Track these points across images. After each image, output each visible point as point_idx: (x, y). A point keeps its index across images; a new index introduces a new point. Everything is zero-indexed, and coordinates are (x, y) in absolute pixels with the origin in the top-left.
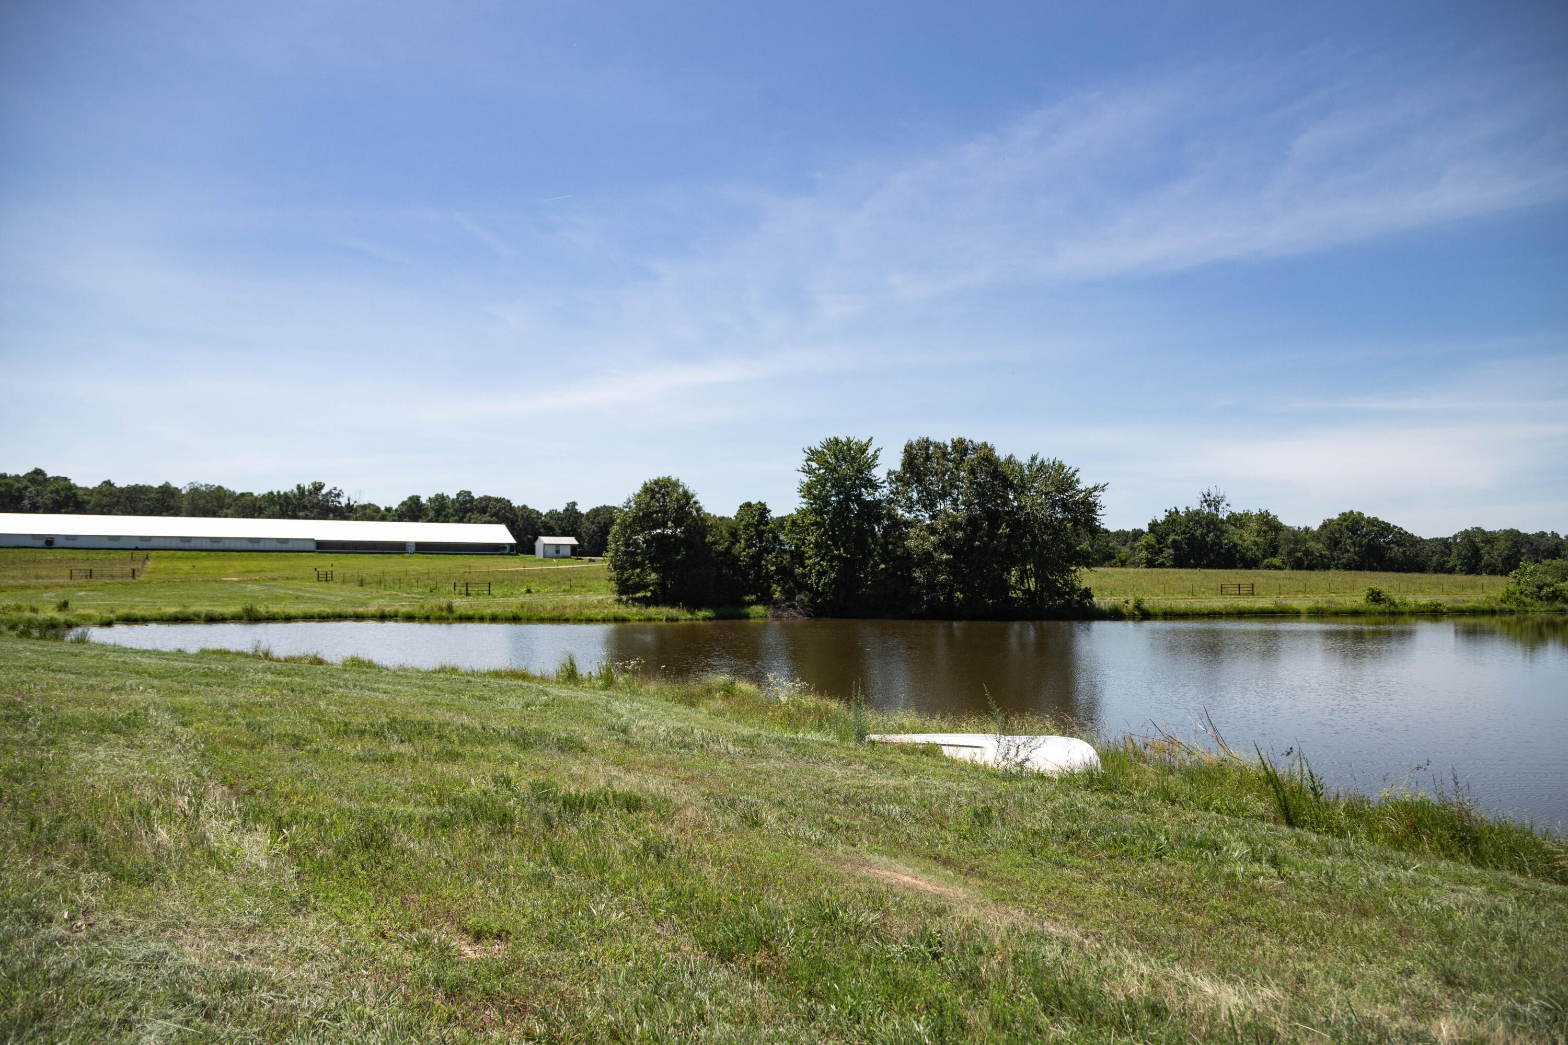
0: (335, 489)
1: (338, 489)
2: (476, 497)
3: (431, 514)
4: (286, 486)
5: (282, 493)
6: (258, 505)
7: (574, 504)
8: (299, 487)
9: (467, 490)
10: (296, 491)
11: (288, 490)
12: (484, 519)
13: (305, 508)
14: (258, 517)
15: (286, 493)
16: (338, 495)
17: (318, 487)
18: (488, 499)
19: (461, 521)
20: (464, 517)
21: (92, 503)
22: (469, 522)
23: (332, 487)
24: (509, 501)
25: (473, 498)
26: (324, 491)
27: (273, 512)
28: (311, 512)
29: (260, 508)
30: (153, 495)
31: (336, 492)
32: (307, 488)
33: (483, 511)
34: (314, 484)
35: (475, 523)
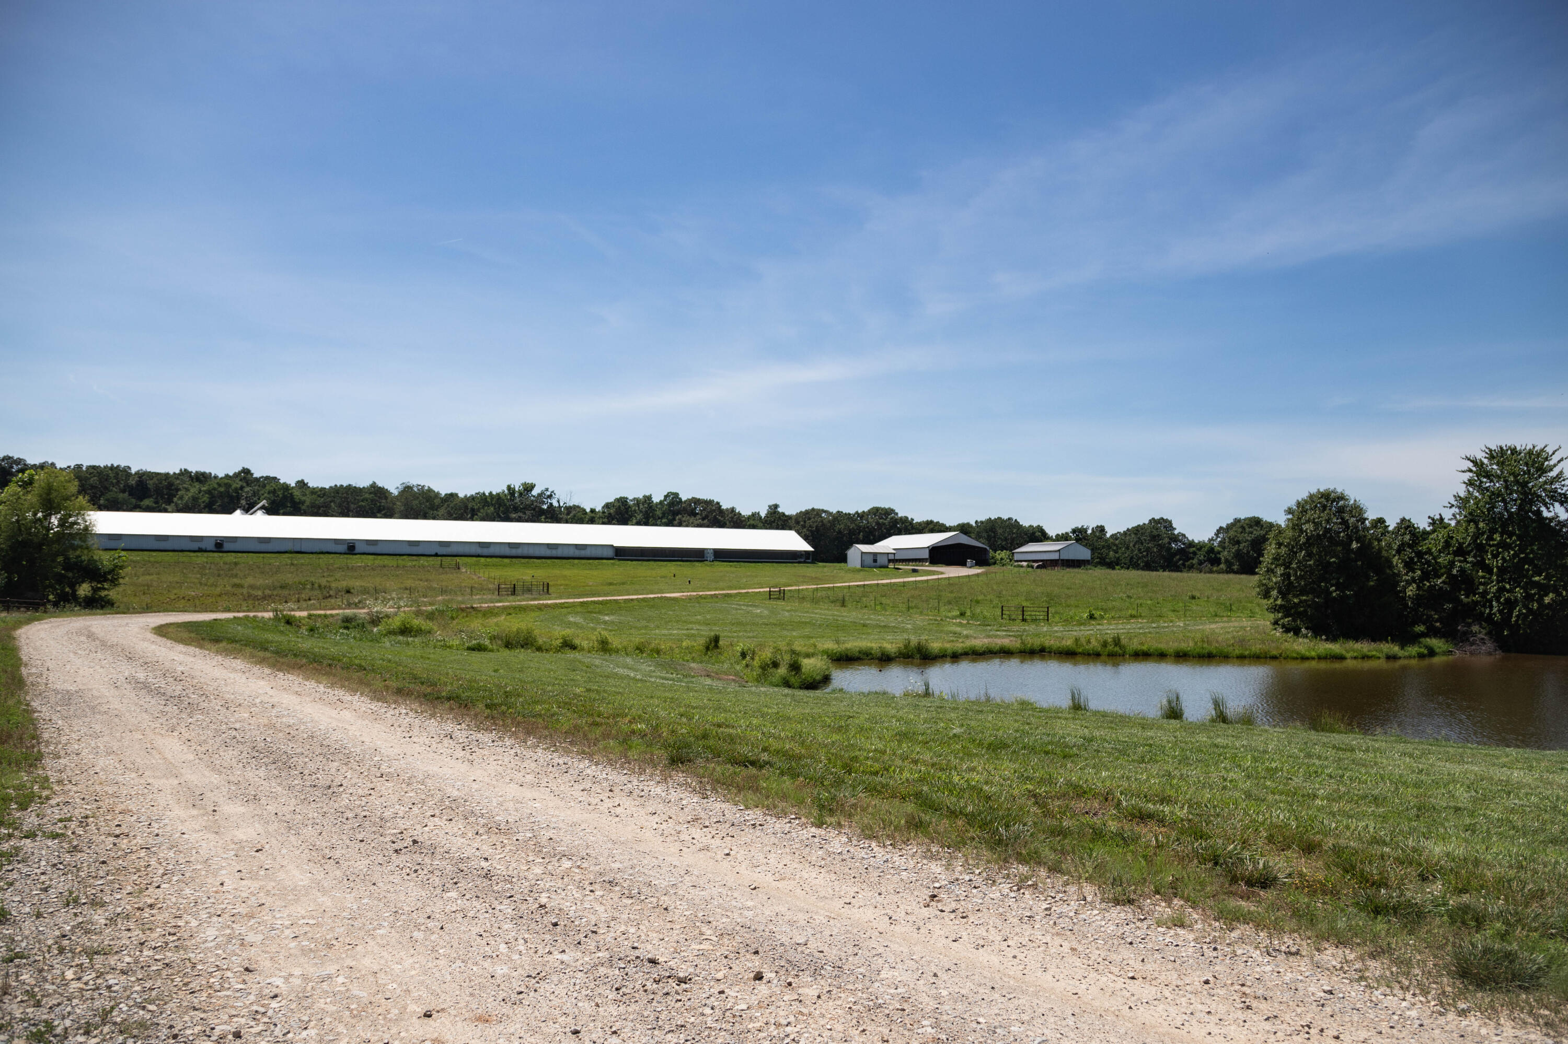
0: (547, 490)
1: (550, 490)
2: (683, 499)
3: (639, 517)
4: (497, 487)
5: (494, 493)
6: (470, 506)
7: (776, 506)
8: (509, 487)
9: (674, 491)
10: (506, 491)
11: (499, 491)
12: (696, 522)
13: (516, 509)
14: (472, 519)
15: (498, 494)
16: (550, 497)
17: (529, 488)
18: (697, 501)
19: (670, 524)
20: (674, 519)
21: (307, 503)
22: (680, 525)
23: (543, 489)
24: (718, 503)
25: (680, 499)
26: (535, 492)
27: (487, 514)
28: (525, 513)
29: (473, 510)
30: (367, 496)
31: (548, 493)
32: (517, 489)
33: (693, 513)
34: (525, 485)
35: (687, 526)
